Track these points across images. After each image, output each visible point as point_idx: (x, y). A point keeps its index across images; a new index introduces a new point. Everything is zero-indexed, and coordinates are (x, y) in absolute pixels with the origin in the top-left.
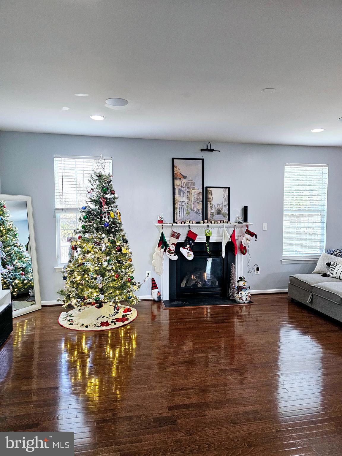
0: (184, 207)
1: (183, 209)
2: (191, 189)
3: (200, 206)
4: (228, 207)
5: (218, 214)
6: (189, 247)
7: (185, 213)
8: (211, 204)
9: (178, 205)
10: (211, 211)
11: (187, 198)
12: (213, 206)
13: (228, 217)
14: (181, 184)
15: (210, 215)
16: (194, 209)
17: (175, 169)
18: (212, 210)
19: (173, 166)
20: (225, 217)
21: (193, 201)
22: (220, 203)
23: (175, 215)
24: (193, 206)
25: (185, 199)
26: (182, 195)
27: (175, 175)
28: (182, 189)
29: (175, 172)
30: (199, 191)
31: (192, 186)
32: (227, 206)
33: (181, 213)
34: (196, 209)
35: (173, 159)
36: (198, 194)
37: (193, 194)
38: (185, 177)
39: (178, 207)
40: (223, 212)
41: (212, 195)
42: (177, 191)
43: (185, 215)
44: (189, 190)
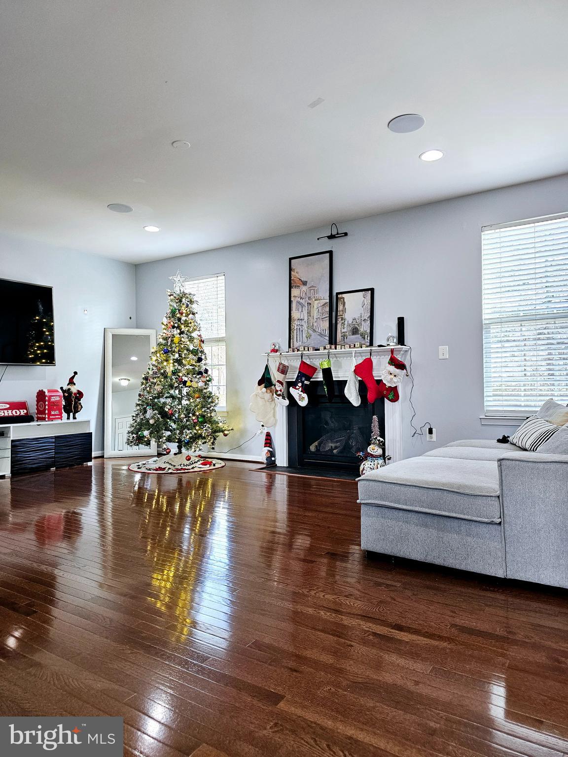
0: (304, 327)
1: (302, 331)
2: (314, 300)
3: (326, 324)
4: (370, 322)
5: (353, 334)
6: (300, 387)
7: (304, 336)
8: (342, 319)
9: (295, 326)
10: (343, 331)
11: (308, 313)
12: (346, 323)
13: (369, 338)
14: (299, 294)
15: (342, 336)
16: (317, 329)
17: (292, 273)
18: (344, 329)
19: (290, 270)
20: (364, 338)
21: (315, 317)
22: (357, 316)
23: (292, 340)
24: (315, 324)
25: (305, 315)
26: (300, 310)
27: (292, 282)
28: (301, 301)
29: (292, 278)
30: (323, 302)
31: (314, 294)
32: (369, 319)
33: (300, 337)
34: (319, 330)
35: (291, 259)
36: (323, 305)
37: (315, 307)
38: (305, 283)
39: (295, 328)
40: (362, 330)
41: (344, 304)
42: (294, 305)
43: (305, 339)
44: (310, 302)
